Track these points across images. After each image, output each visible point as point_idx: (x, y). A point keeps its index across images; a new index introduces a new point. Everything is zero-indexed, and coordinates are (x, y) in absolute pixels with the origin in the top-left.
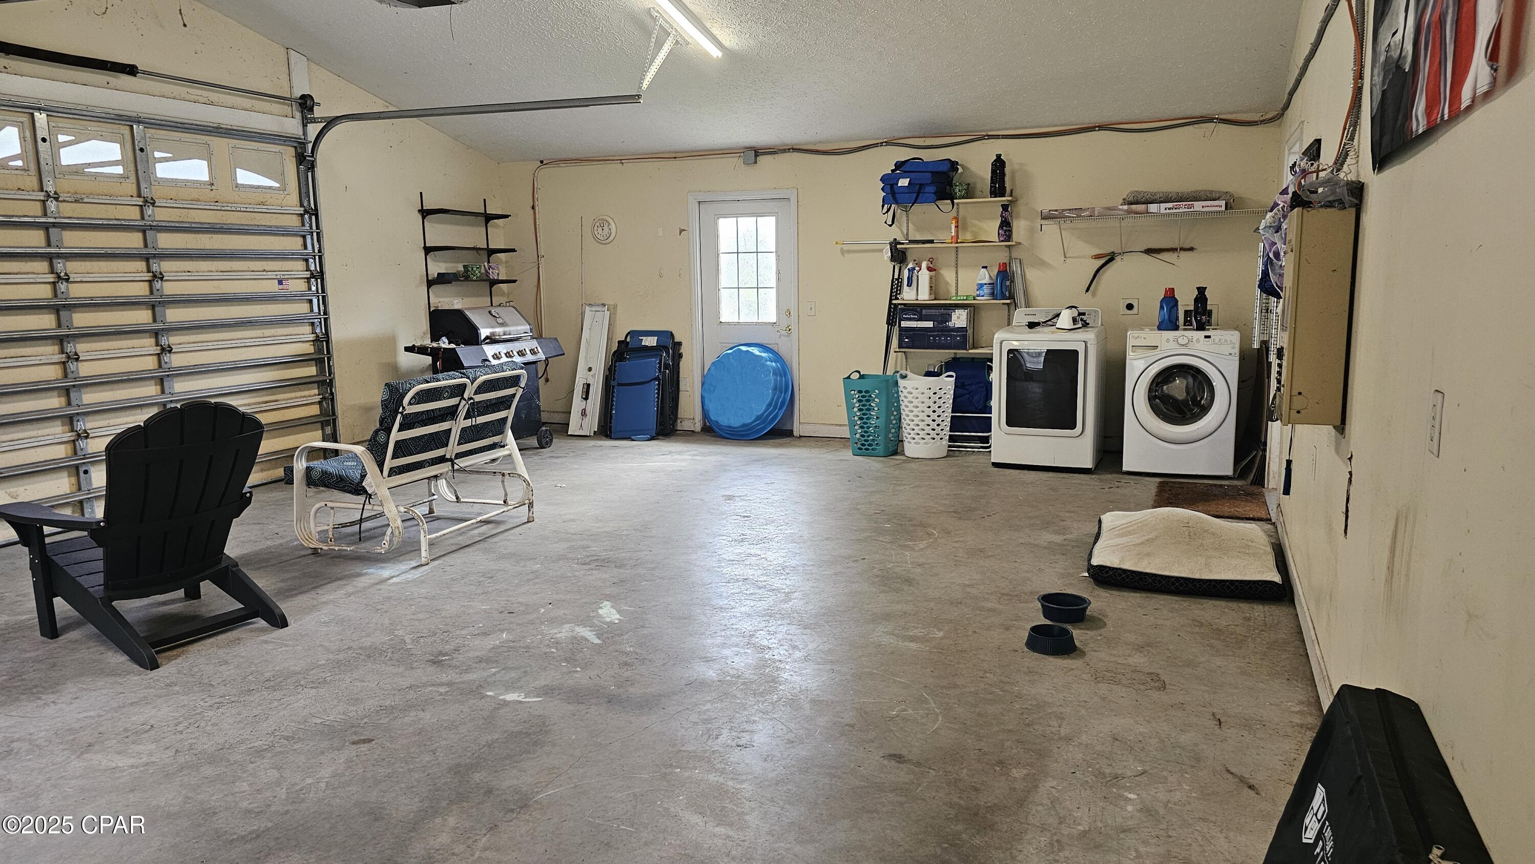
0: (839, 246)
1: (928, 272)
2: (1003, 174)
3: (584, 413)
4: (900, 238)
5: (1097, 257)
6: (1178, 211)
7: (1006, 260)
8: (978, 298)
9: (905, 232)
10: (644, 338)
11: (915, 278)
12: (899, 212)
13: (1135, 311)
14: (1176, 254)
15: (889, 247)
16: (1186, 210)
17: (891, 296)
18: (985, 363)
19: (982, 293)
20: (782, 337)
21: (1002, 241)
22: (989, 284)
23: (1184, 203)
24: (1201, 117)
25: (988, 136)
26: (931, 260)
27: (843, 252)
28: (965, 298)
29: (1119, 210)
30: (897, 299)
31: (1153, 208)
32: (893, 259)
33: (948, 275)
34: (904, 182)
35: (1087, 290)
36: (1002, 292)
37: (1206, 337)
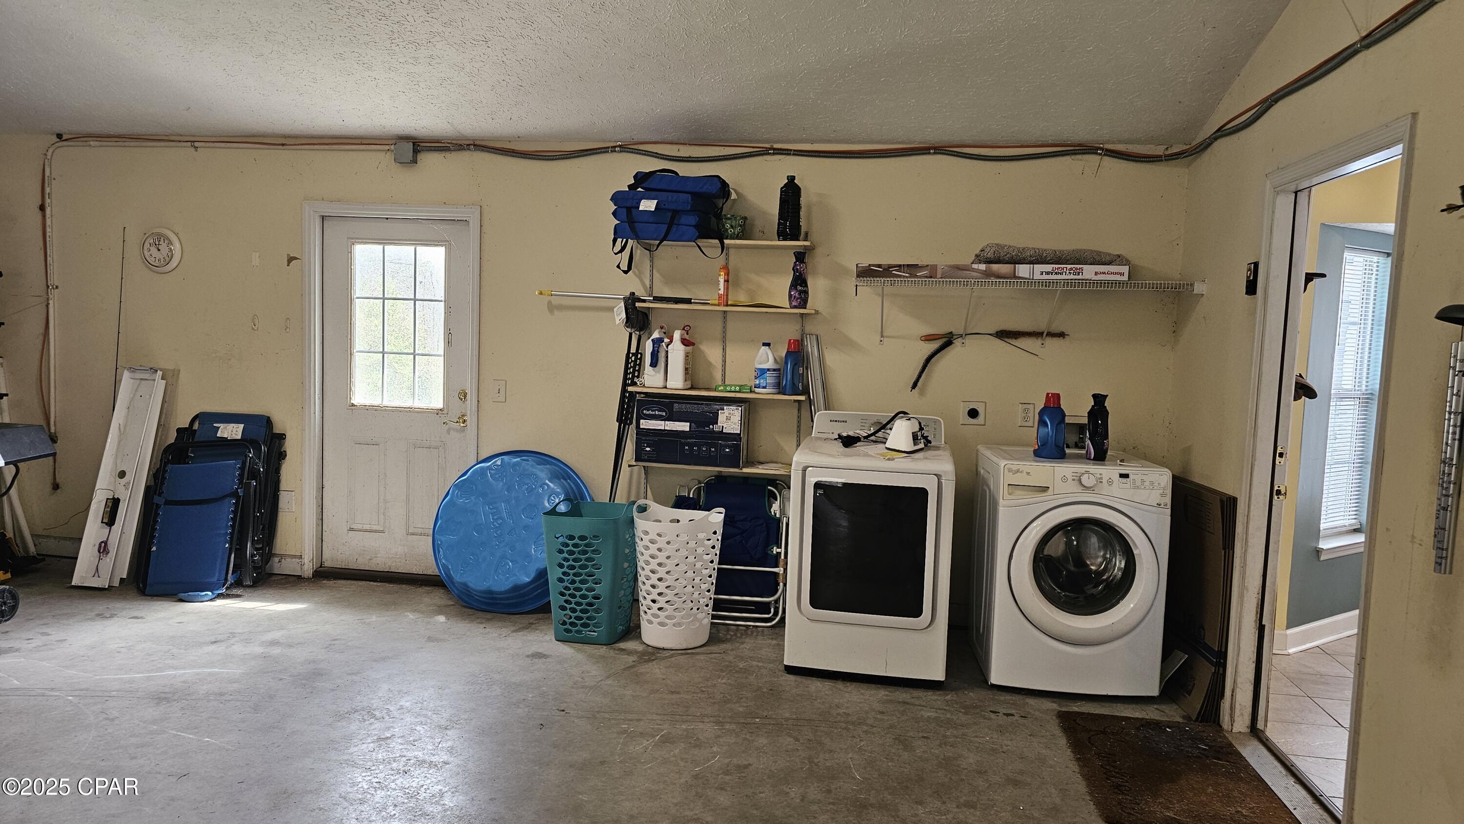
0: (546, 299)
1: (683, 347)
2: (797, 207)
3: (103, 548)
4: (640, 293)
5: (929, 338)
6: (1059, 277)
7: (797, 336)
8: (757, 390)
9: (648, 283)
10: (222, 426)
11: (662, 355)
12: (639, 252)
13: (980, 419)
14: (1039, 342)
15: (622, 304)
16: (1072, 277)
17: (625, 378)
18: (765, 487)
19: (763, 382)
20: (452, 432)
21: (795, 307)
22: (774, 370)
23: (1069, 266)
24: (1079, 145)
25: (774, 149)
26: (686, 329)
27: (552, 308)
28: (737, 389)
29: (974, 270)
30: (634, 384)
31: (1023, 270)
32: (629, 322)
33: (712, 353)
34: (648, 205)
35: (915, 386)
36: (794, 384)
37: (1122, 476)
